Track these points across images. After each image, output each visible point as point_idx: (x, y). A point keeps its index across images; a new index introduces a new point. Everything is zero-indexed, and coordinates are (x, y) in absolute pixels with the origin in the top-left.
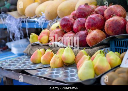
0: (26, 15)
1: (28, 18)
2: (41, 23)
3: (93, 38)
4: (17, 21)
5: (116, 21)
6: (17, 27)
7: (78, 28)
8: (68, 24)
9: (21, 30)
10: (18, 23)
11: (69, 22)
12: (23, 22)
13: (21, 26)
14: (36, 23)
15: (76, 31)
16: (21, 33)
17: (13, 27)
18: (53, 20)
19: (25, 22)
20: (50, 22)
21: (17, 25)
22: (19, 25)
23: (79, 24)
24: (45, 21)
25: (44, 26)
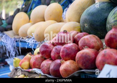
0: (19, 34)
1: (20, 39)
2: (32, 44)
3: (64, 70)
4: (12, 41)
5: (86, 54)
6: (12, 46)
7: (55, 56)
8: (46, 51)
9: (16, 49)
10: (13, 42)
11: (48, 49)
12: (17, 41)
13: (16, 45)
14: (27, 43)
15: (54, 59)
16: (16, 52)
17: (9, 46)
18: (41, 42)
19: (18, 42)
20: (39, 43)
21: (12, 45)
22: (14, 44)
23: (56, 53)
24: (36, 42)
25: (34, 47)
